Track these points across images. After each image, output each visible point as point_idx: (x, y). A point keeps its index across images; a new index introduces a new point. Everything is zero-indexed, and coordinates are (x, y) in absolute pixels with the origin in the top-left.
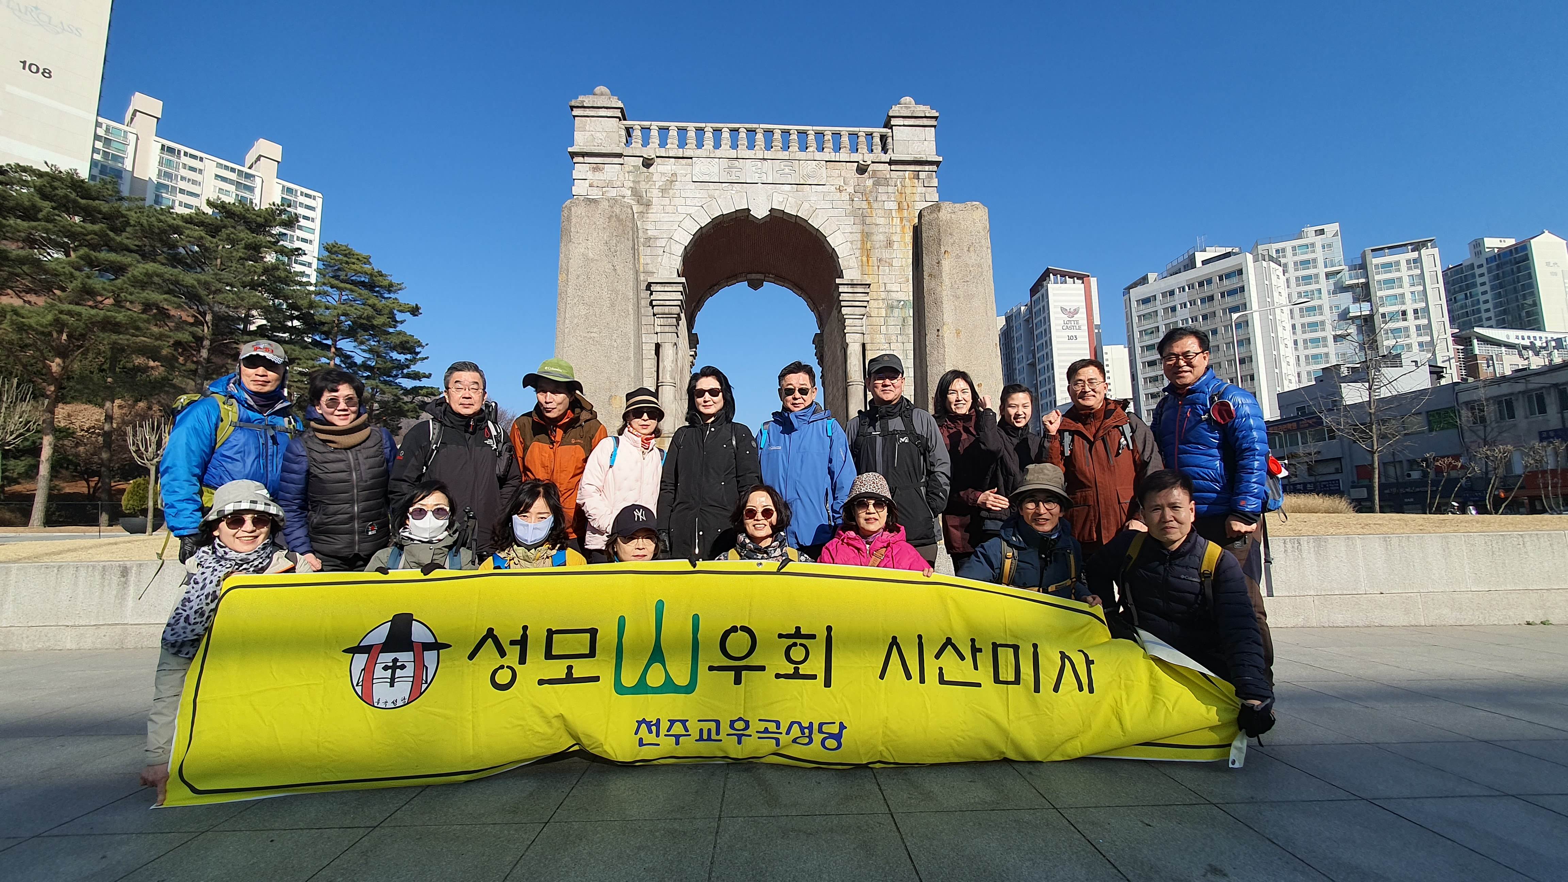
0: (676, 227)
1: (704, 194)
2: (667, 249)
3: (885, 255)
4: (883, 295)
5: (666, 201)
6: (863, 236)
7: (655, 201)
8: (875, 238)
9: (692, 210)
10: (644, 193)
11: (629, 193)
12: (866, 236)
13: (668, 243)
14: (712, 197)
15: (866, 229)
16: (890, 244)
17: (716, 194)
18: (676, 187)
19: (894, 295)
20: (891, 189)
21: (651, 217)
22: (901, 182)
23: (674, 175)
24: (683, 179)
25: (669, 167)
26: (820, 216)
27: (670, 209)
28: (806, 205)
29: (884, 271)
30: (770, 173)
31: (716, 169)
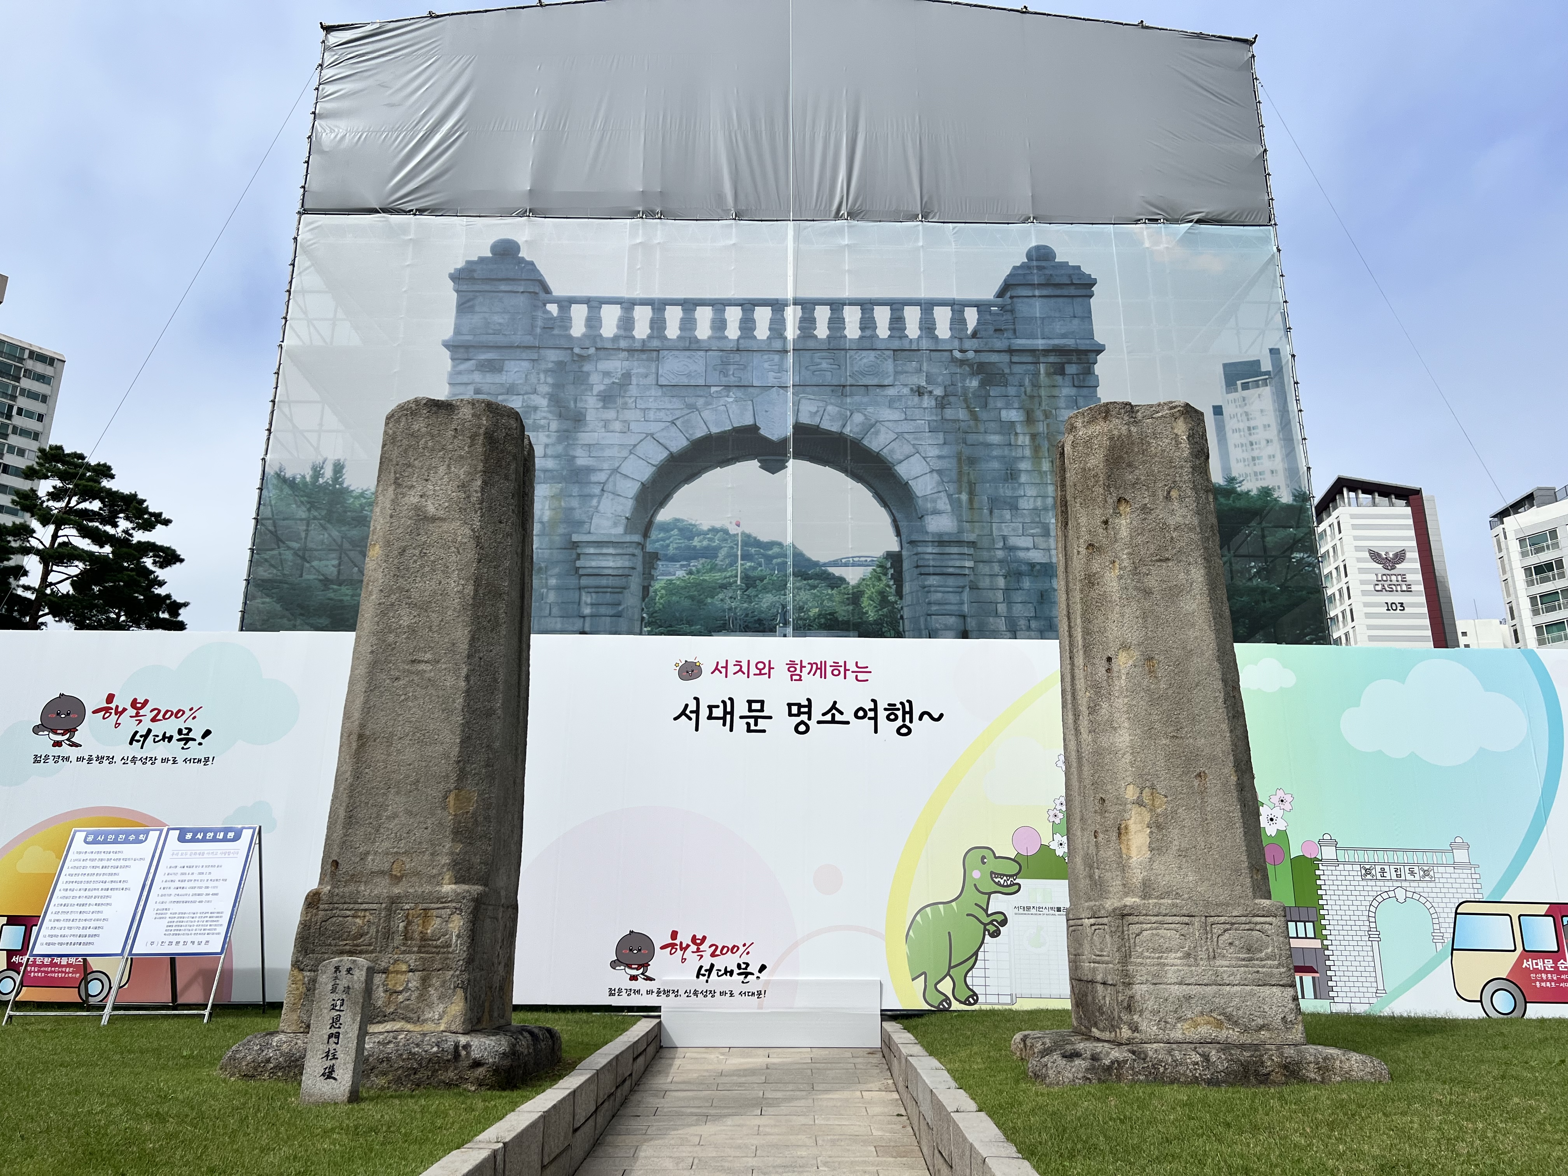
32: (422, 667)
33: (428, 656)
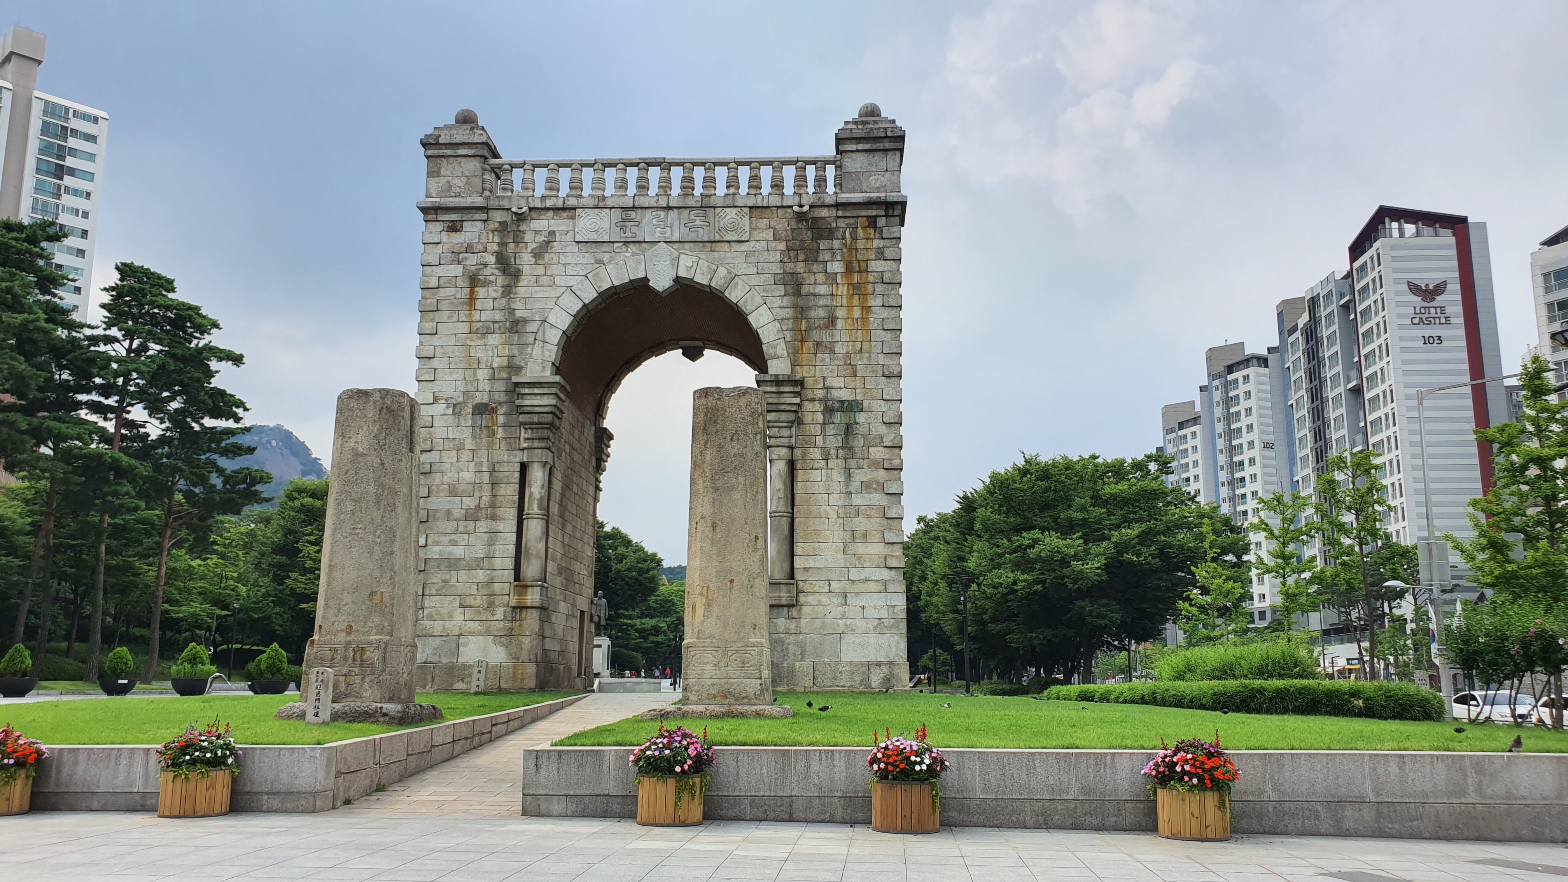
0: (551, 304)
1: (589, 258)
2: (540, 336)
3: (825, 337)
4: (820, 394)
5: (540, 270)
6: (796, 312)
7: (526, 270)
8: (813, 314)
9: (572, 281)
10: (513, 260)
11: (492, 259)
12: (801, 311)
13: (541, 328)
14: (600, 262)
15: (801, 302)
16: (831, 321)
17: (606, 257)
18: (553, 250)
19: (835, 394)
20: (836, 244)
21: (521, 291)
22: (851, 234)
23: (552, 233)
24: (564, 238)
25: (545, 223)
26: (740, 287)
27: (545, 280)
28: (722, 272)
29: (824, 360)
30: (676, 225)
31: (606, 225)
32: (357, 531)
33: (360, 526)
